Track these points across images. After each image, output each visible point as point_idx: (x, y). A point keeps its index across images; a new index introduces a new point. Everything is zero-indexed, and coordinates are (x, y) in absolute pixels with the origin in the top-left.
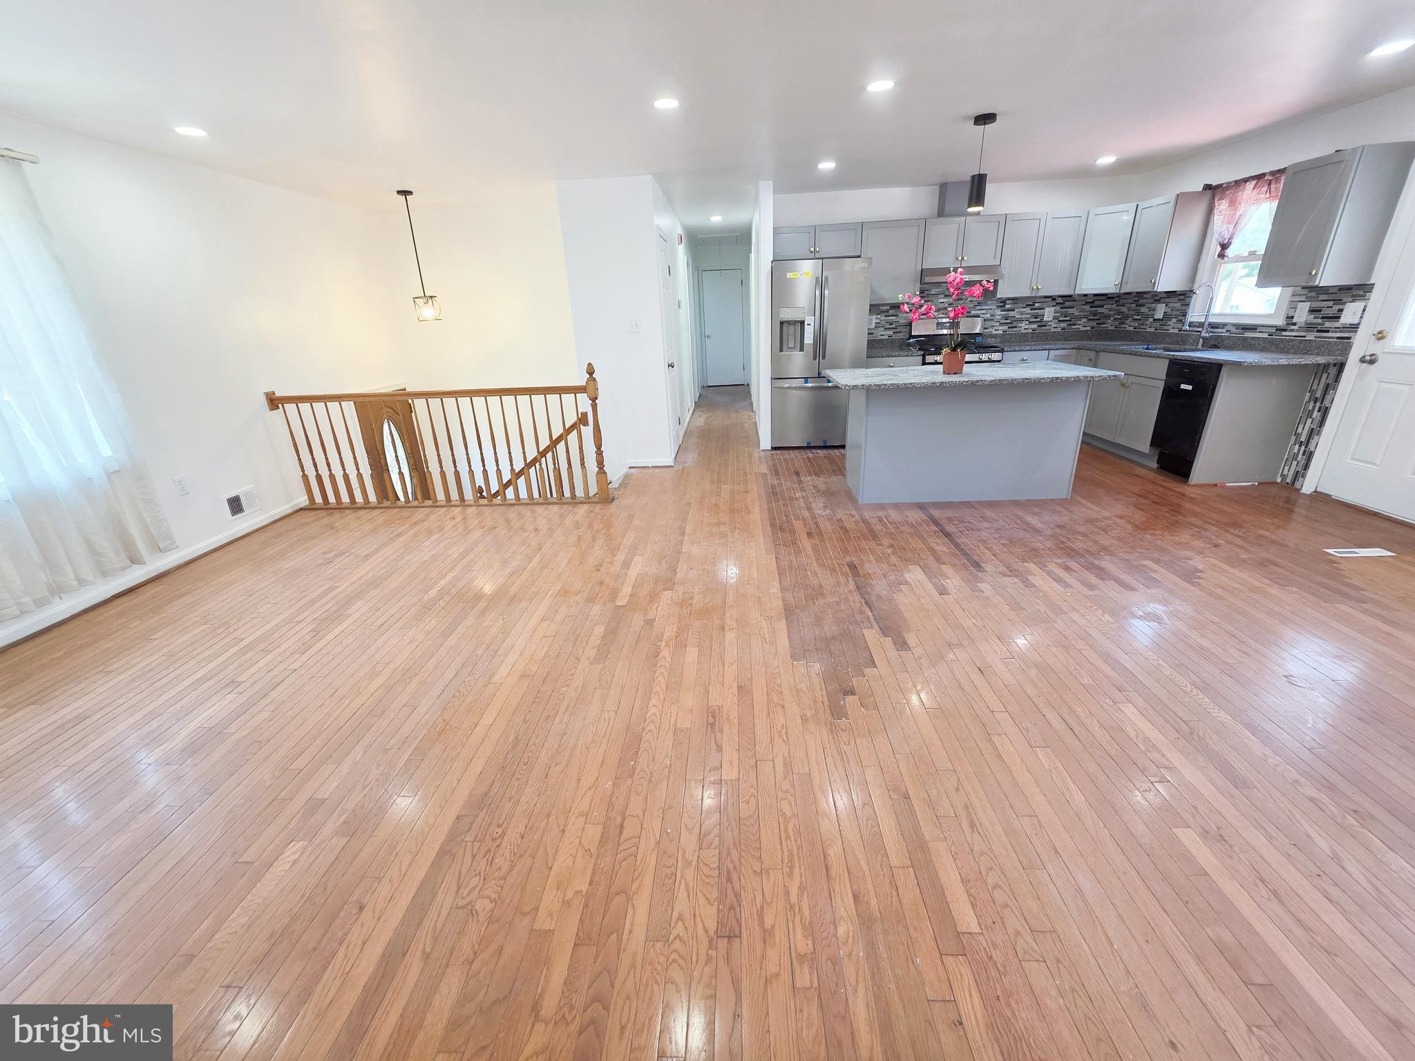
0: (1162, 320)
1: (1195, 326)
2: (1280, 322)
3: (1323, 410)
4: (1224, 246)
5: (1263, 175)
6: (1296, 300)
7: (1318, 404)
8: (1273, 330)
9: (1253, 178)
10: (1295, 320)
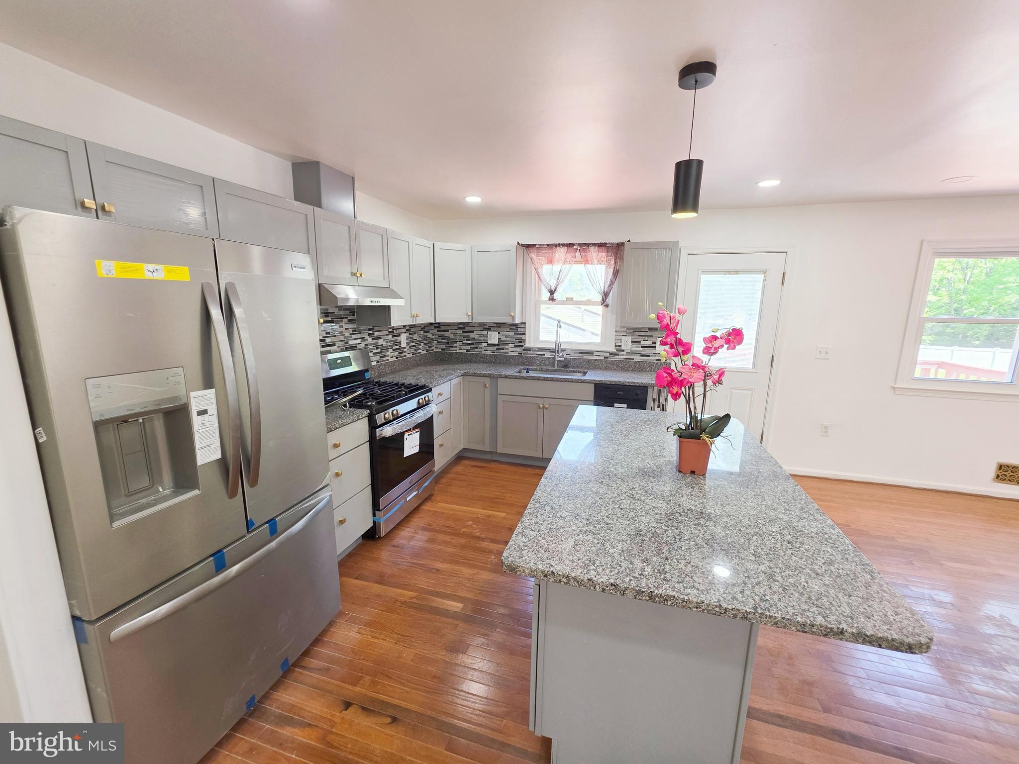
0: (498, 345)
1: (535, 351)
2: (613, 349)
3: (661, 406)
4: (552, 293)
5: (573, 245)
6: (620, 334)
7: (657, 403)
8: (608, 354)
9: (564, 245)
10: (623, 348)
